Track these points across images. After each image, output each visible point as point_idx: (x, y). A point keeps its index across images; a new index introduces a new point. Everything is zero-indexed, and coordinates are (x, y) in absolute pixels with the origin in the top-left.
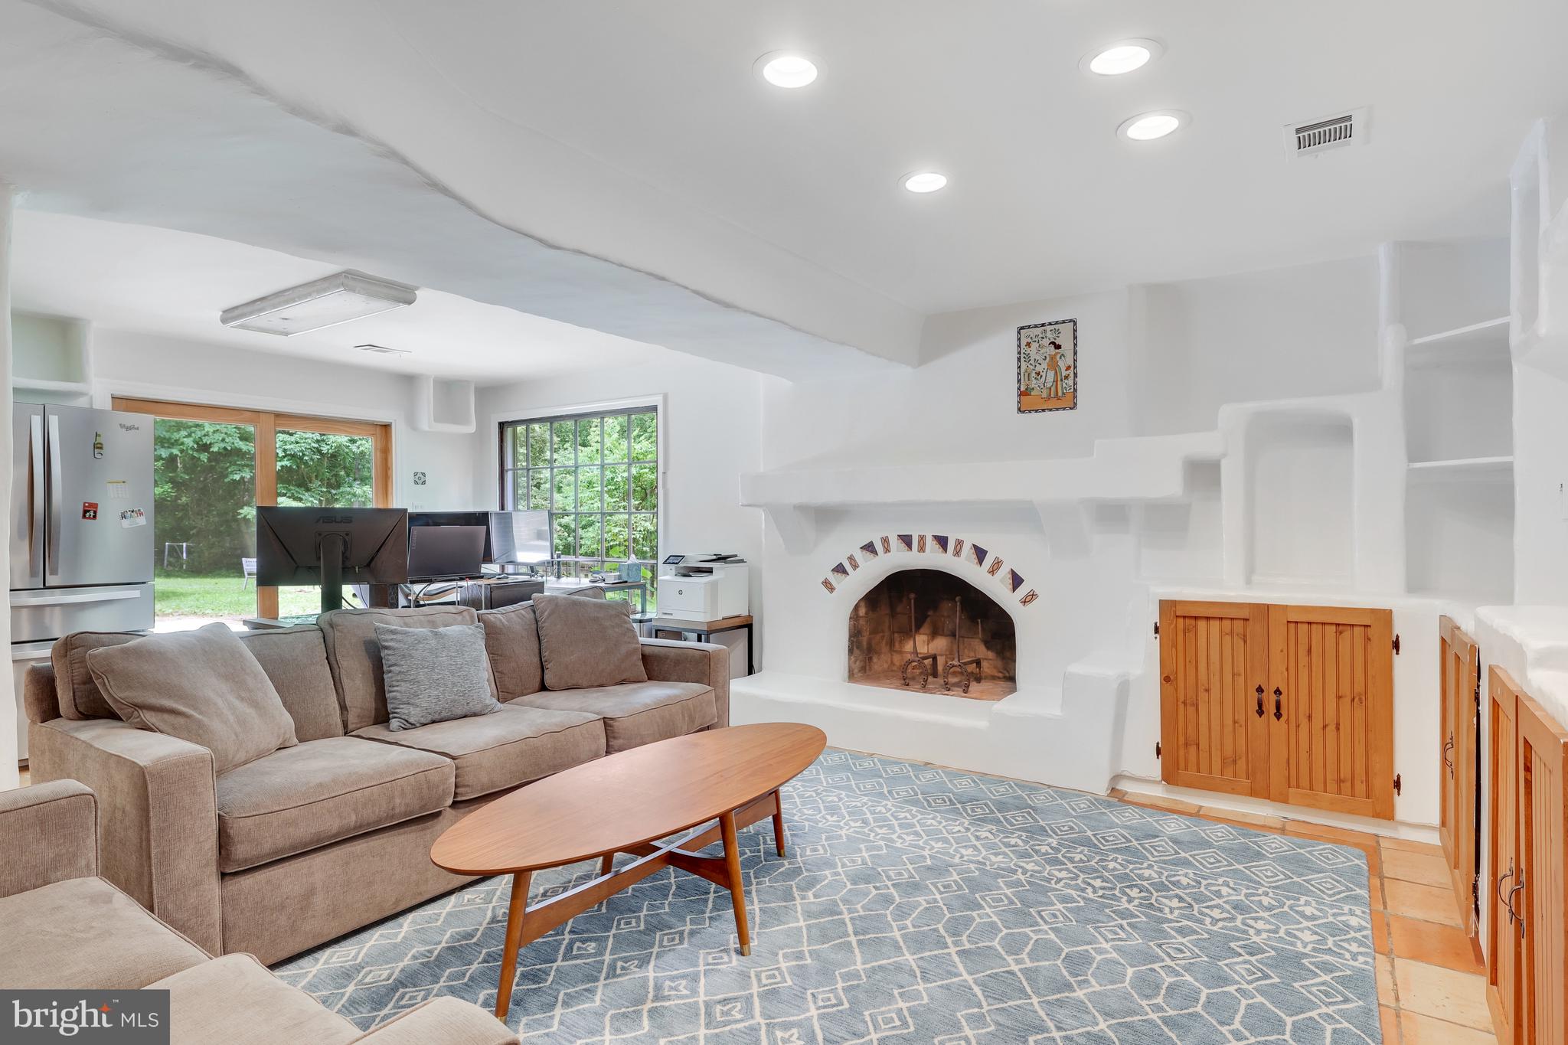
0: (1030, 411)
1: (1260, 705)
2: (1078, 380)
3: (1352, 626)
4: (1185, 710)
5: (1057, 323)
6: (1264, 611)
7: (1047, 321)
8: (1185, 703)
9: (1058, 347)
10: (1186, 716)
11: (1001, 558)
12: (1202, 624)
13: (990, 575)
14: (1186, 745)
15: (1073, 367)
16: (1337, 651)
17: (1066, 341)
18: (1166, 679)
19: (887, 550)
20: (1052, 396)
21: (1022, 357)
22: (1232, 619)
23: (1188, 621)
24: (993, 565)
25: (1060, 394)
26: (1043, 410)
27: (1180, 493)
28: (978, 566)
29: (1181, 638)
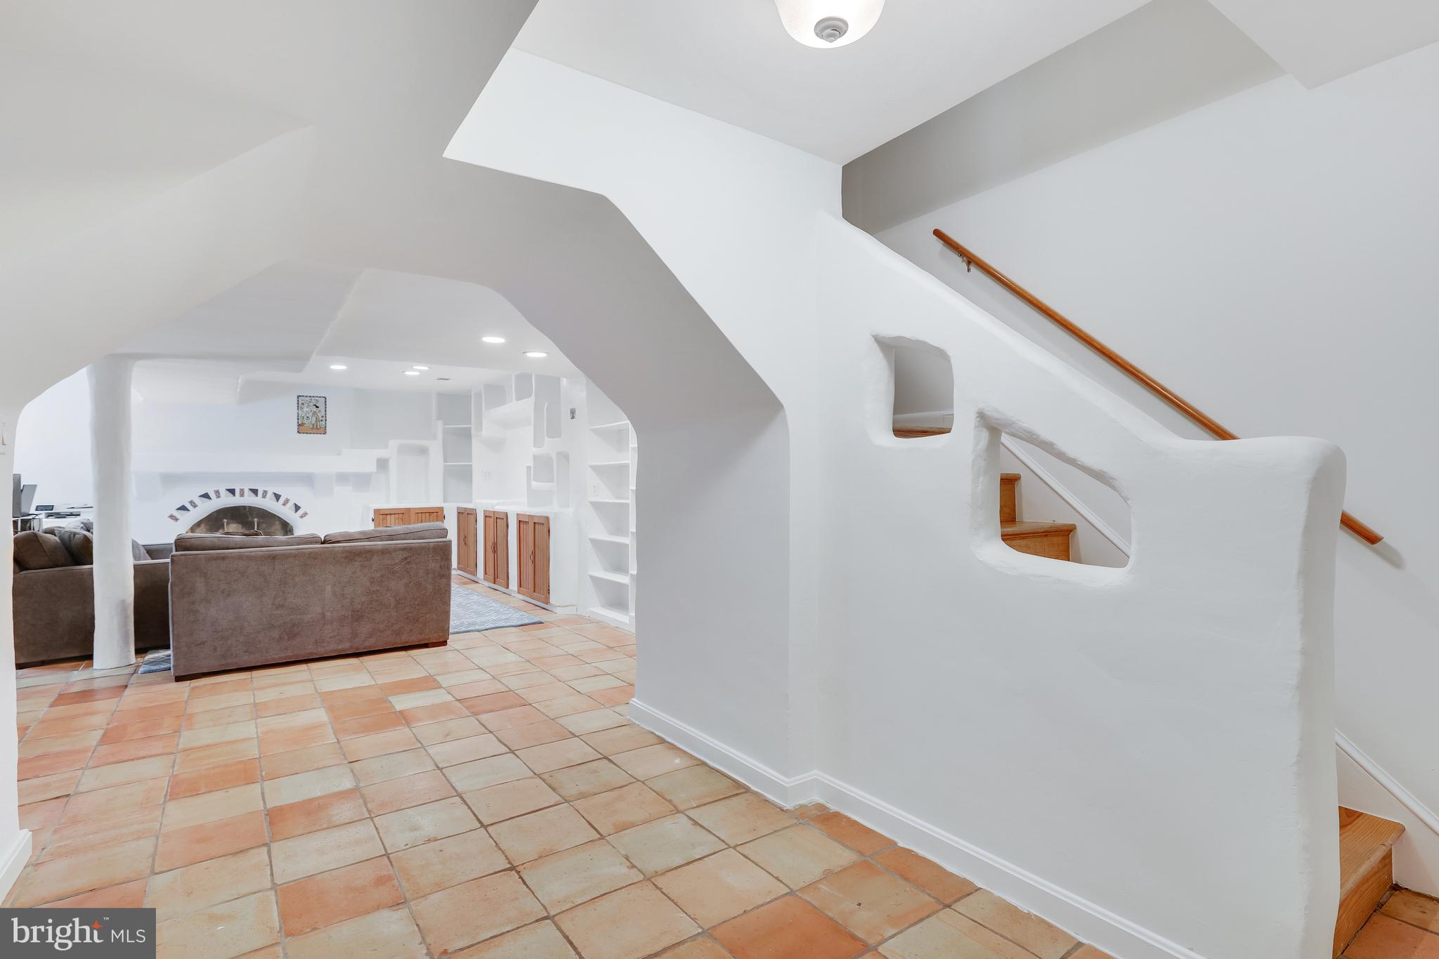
0: (304, 433)
2: (327, 422)
3: (433, 512)
5: (316, 396)
6: (408, 510)
7: (312, 395)
9: (317, 407)
11: (288, 498)
12: (388, 516)
13: (283, 507)
15: (324, 416)
17: (321, 404)
19: (218, 497)
20: (314, 427)
21: (299, 409)
23: (384, 515)
24: (284, 502)
25: (318, 427)
26: (310, 433)
27: (375, 470)
28: (276, 503)
29: (381, 522)
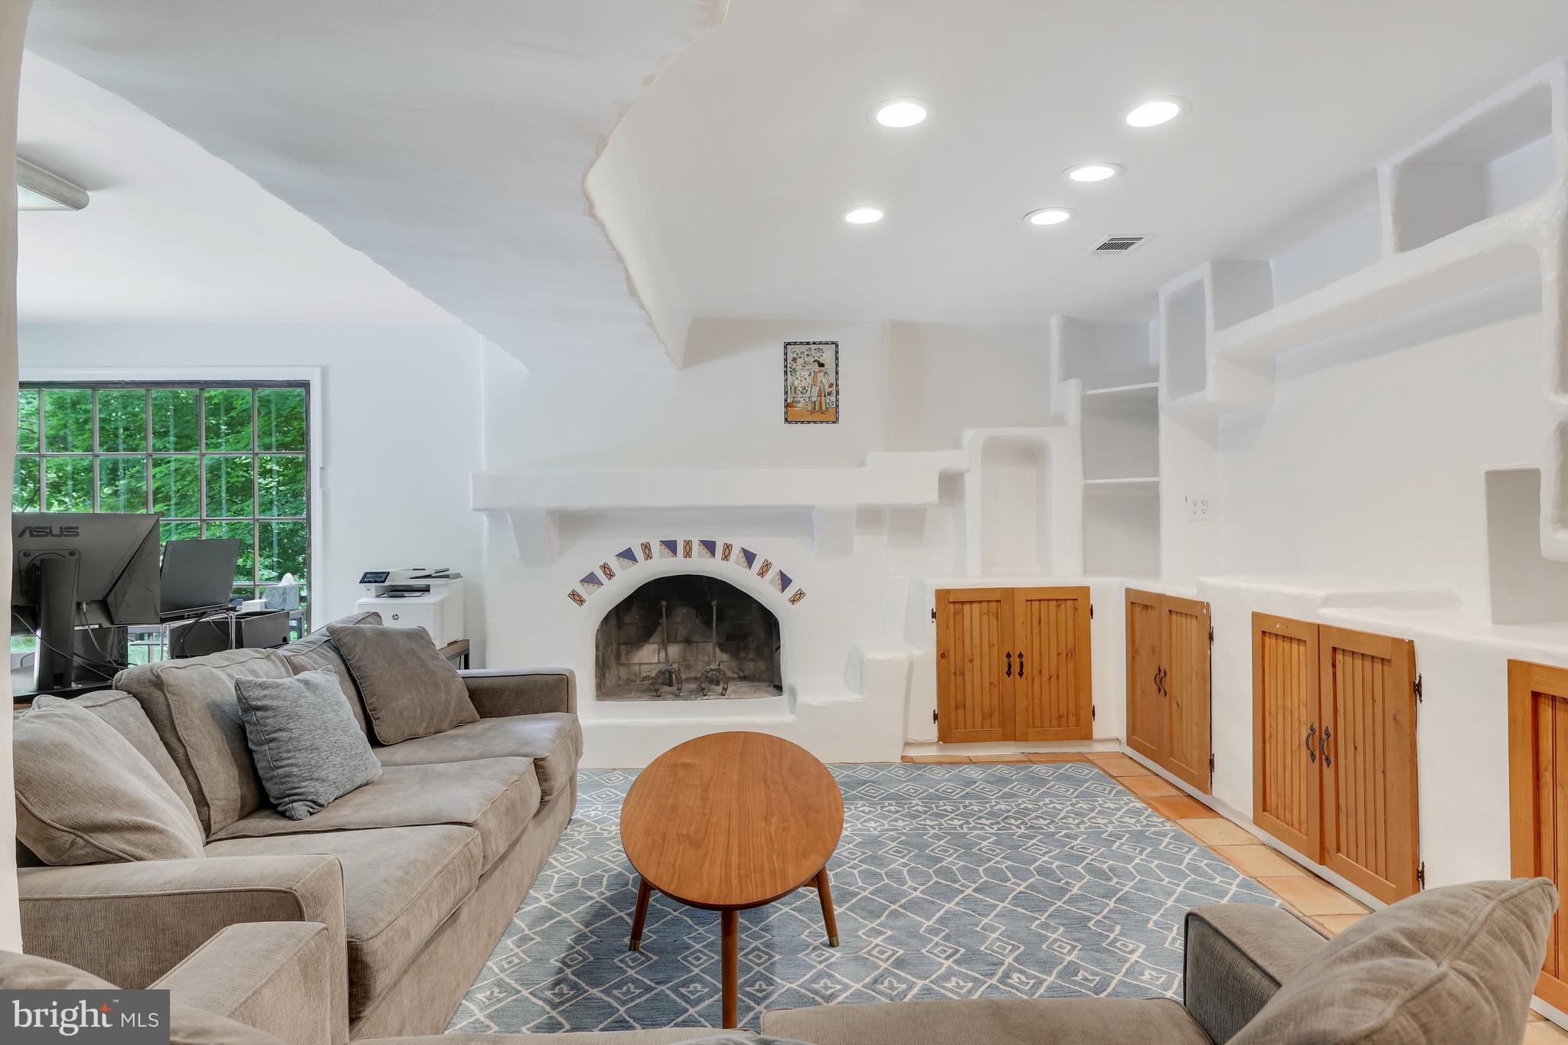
0: (796, 422)
1: (1010, 667)
2: (840, 397)
3: (1066, 600)
4: (956, 680)
5: (820, 343)
6: (1010, 593)
7: (811, 340)
8: (955, 674)
9: (822, 365)
10: (956, 684)
11: (770, 560)
12: (967, 607)
13: (759, 577)
14: (957, 708)
15: (835, 386)
16: (1057, 620)
18: (942, 656)
19: (648, 557)
20: (817, 409)
21: (788, 371)
22: (989, 601)
23: (957, 606)
24: (762, 567)
25: (824, 408)
26: (809, 422)
27: (937, 500)
28: (747, 570)
29: (951, 620)
